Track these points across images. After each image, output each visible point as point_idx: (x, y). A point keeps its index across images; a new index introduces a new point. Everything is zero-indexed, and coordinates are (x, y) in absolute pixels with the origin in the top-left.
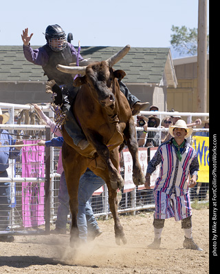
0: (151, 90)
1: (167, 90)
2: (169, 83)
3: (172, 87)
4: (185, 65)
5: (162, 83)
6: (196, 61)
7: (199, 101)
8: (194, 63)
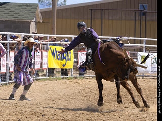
0: (29, 23)
1: (37, 23)
2: (38, 20)
3: (39, 22)
4: (45, 12)
5: (35, 20)
6: (51, 9)
7: (52, 29)
8: (50, 11)
